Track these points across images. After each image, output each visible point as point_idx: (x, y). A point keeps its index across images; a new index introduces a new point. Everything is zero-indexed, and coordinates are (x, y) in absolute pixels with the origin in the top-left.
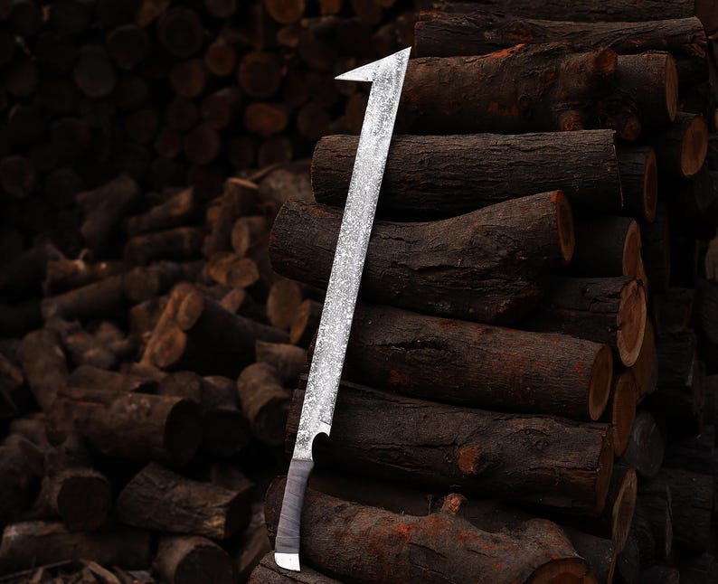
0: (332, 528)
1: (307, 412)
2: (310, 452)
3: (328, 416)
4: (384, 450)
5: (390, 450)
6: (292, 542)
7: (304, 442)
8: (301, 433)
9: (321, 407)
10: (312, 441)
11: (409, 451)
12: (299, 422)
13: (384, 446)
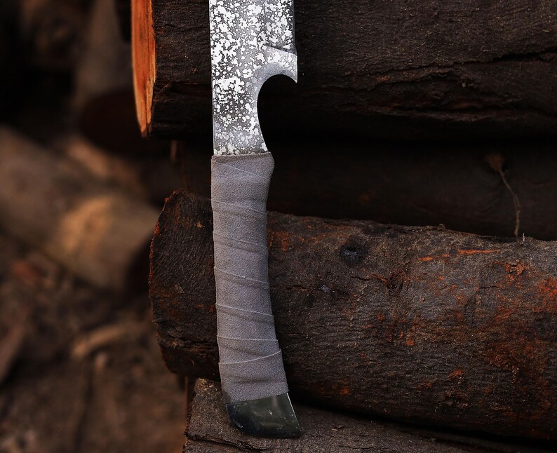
0: (360, 313)
1: (224, 28)
2: (257, 132)
3: (282, 27)
4: (413, 82)
5: (424, 81)
6: (266, 370)
7: (235, 106)
8: (221, 85)
9: (258, 10)
10: (254, 101)
11: (471, 76)
12: (209, 58)
13: (413, 75)
